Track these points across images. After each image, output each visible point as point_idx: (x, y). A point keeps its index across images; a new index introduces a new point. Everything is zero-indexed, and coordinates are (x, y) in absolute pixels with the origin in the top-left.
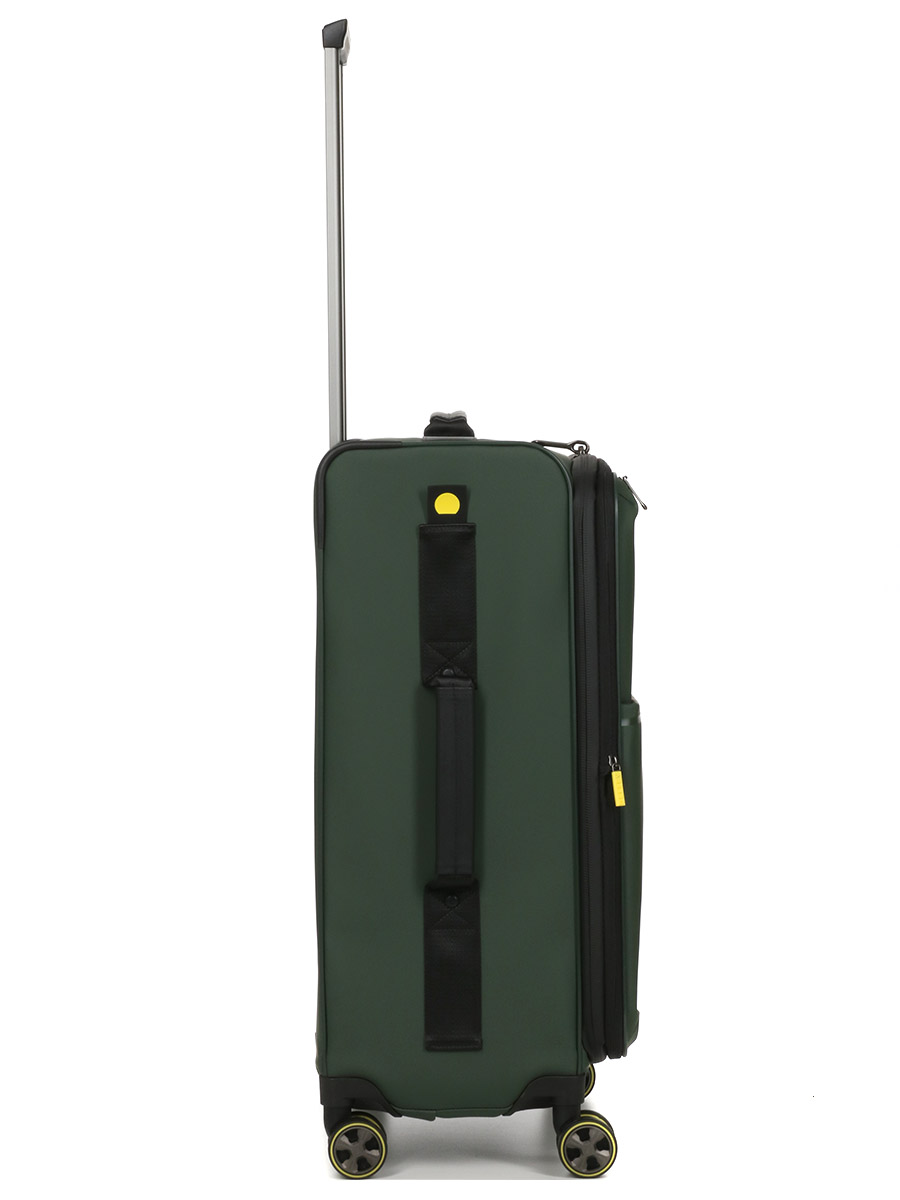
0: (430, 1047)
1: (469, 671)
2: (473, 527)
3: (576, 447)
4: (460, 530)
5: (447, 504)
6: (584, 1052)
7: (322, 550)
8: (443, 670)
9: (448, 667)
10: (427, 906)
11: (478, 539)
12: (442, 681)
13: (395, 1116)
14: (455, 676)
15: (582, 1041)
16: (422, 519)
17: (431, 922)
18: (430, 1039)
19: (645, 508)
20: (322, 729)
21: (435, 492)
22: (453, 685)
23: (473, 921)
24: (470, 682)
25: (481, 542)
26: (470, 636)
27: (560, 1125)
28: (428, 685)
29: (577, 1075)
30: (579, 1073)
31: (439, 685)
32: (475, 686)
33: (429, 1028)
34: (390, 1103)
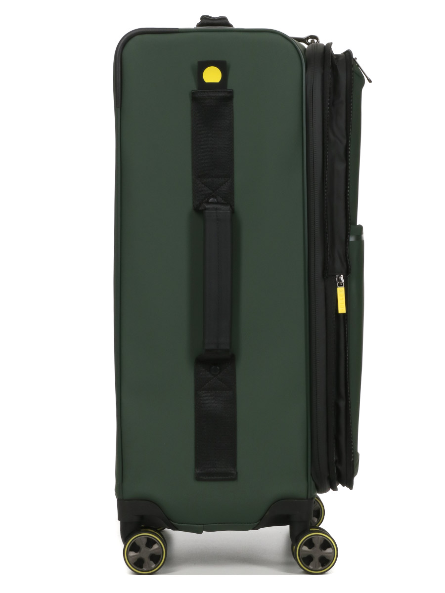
0: (198, 478)
1: (228, 199)
2: (231, 92)
3: (309, 41)
4: (221, 94)
5: (212, 75)
6: (313, 482)
7: (119, 109)
8: (208, 199)
9: (213, 197)
10: (197, 374)
11: (235, 100)
12: (207, 206)
13: (173, 529)
14: (218, 203)
15: (311, 475)
16: (193, 86)
17: (200, 386)
18: (198, 472)
19: (370, 81)
20: (119, 243)
21: (203, 66)
22: (216, 209)
23: (231, 386)
24: (229, 207)
25: (238, 103)
26: (229, 174)
27: (294, 537)
28: (198, 210)
29: (307, 499)
30: (309, 497)
31: (206, 209)
32: (233, 211)
33: (198, 463)
34: (169, 519)
